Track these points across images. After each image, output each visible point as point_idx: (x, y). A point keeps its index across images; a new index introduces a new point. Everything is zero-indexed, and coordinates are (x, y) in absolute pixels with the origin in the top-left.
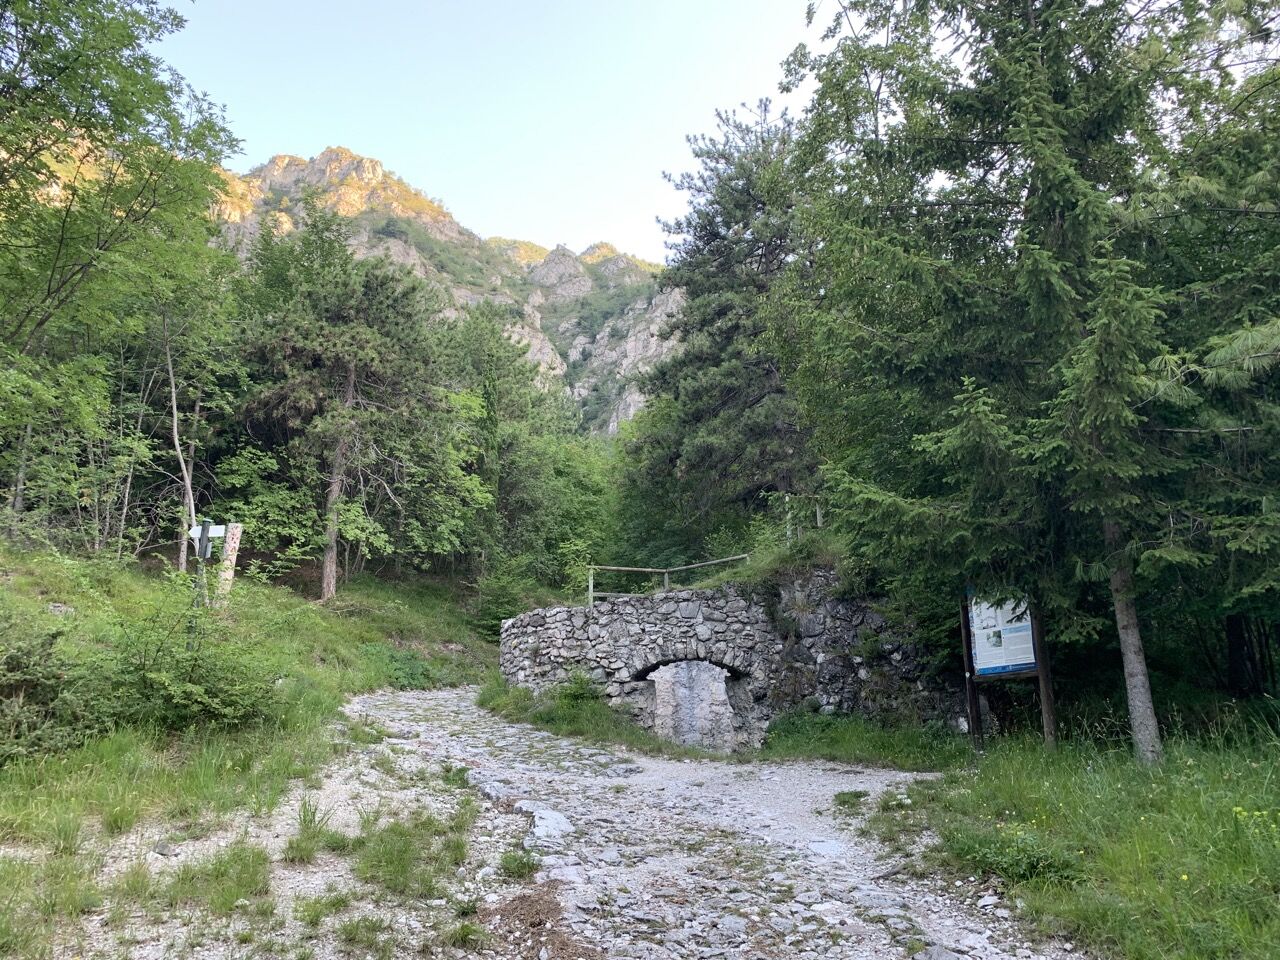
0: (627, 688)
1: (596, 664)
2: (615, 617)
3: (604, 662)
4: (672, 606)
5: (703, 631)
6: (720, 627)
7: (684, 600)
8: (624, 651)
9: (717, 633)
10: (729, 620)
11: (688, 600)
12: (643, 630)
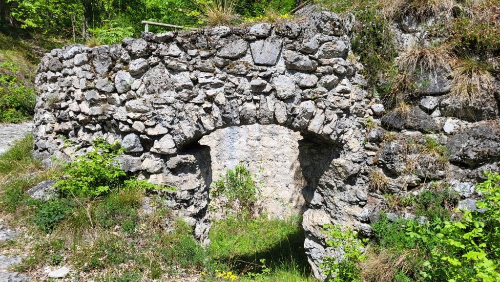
0: (173, 162)
1: (126, 128)
2: (153, 60)
3: (138, 126)
4: (239, 46)
5: (285, 84)
6: (309, 79)
7: (259, 37)
8: (167, 111)
9: (303, 88)
10: (321, 69)
11: (264, 37)
12: (195, 82)
